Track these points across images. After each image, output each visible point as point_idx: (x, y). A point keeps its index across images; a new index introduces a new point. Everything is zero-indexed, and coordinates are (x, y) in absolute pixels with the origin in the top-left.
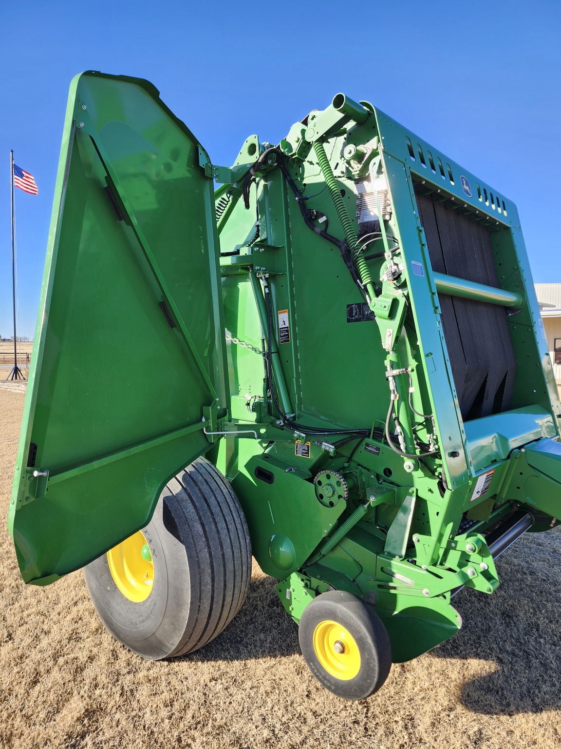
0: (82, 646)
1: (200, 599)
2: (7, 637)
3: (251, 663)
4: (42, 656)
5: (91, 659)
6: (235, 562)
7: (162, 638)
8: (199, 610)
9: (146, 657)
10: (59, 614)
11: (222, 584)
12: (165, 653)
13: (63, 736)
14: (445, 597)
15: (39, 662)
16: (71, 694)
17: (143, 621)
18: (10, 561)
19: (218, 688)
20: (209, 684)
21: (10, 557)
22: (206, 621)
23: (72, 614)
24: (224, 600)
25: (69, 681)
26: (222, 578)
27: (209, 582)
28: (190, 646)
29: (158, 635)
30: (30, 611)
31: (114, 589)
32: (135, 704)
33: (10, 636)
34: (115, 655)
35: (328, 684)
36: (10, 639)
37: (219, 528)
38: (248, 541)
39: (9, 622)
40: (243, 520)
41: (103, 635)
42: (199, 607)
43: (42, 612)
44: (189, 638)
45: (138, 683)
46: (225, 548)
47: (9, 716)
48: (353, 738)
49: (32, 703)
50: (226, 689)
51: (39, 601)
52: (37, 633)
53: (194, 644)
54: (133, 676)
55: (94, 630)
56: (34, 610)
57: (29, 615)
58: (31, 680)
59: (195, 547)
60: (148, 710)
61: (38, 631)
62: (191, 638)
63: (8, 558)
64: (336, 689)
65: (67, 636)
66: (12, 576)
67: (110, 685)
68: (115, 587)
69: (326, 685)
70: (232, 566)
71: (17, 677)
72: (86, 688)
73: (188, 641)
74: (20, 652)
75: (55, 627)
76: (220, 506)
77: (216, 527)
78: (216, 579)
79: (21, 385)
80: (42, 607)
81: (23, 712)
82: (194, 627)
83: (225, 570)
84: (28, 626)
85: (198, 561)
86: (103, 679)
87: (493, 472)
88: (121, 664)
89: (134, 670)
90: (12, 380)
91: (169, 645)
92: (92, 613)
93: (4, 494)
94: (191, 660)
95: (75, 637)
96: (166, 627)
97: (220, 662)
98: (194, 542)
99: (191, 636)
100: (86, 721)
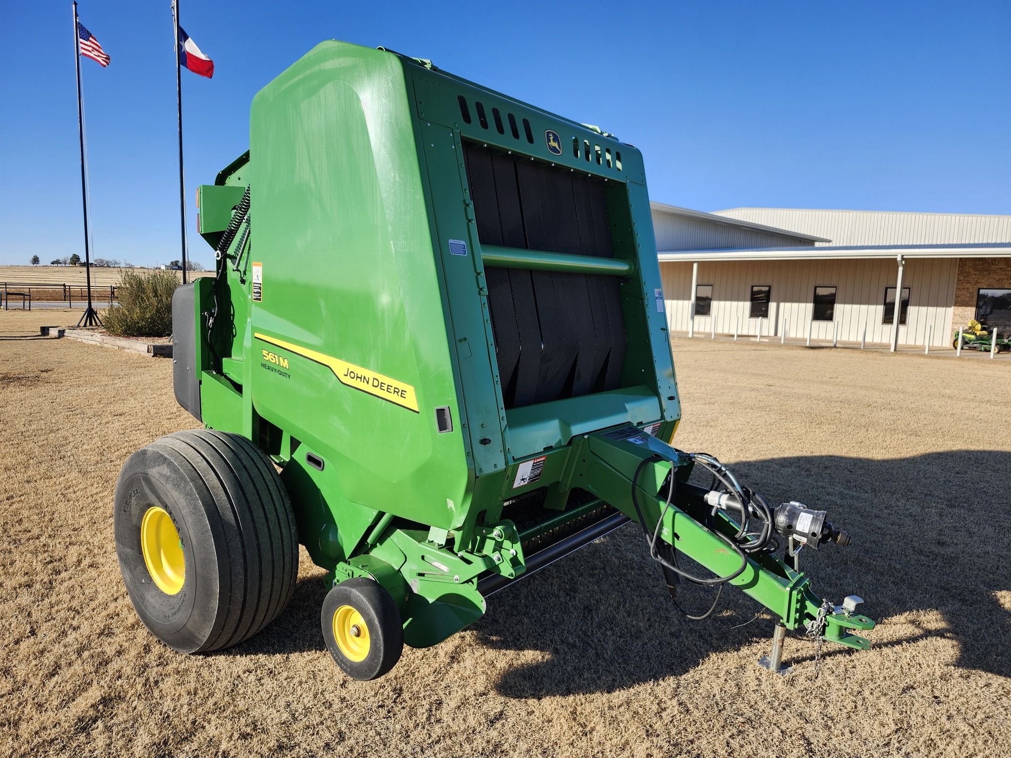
0: (112, 641)
1: (231, 589)
2: (30, 632)
3: (294, 656)
4: (65, 650)
5: (119, 653)
6: (274, 552)
7: (193, 630)
8: (230, 601)
9: (180, 651)
10: (93, 610)
11: (257, 574)
12: (198, 645)
13: (73, 720)
14: (473, 583)
15: (61, 656)
16: (90, 684)
17: (175, 614)
18: (46, 555)
19: (250, 679)
20: (242, 676)
21: (47, 551)
22: (240, 612)
23: (108, 611)
24: (260, 591)
25: (90, 673)
26: (257, 569)
27: (240, 572)
28: (225, 638)
29: (188, 627)
30: (60, 607)
31: (149, 582)
32: (156, 694)
33: (33, 632)
34: (147, 649)
35: (345, 667)
36: (33, 635)
37: (255, 517)
38: (293, 531)
39: (34, 618)
40: (288, 509)
41: (139, 630)
42: (230, 597)
43: (74, 608)
44: (222, 630)
45: (166, 675)
46: (260, 537)
47: (20, 704)
48: (373, 720)
49: (47, 692)
50: (260, 679)
51: (73, 597)
52: (64, 629)
53: (230, 636)
54: (162, 668)
55: (129, 625)
56: (65, 606)
57: (58, 611)
58: (49, 673)
59: (225, 536)
60: (169, 698)
61: (66, 627)
62: (224, 630)
63: (45, 552)
64: (350, 671)
65: (98, 631)
66: (45, 572)
67: (134, 677)
68: (150, 579)
69: (343, 668)
70: (271, 556)
71: (34, 669)
72: (108, 679)
73: (221, 633)
74: (41, 646)
75: (86, 623)
76: (259, 495)
77: (252, 516)
78: (249, 569)
79: (96, 334)
80: (75, 604)
81: (36, 701)
82: (226, 618)
83: (260, 560)
84: (55, 622)
85: (228, 551)
86: (128, 671)
87: (544, 458)
88: (151, 658)
89: (165, 663)
90: (85, 326)
91: (200, 637)
92: (130, 609)
93: (51, 478)
94: (229, 653)
95: (106, 632)
96: (196, 618)
97: (260, 655)
98: (224, 531)
99: (223, 627)
100: (101, 707)
